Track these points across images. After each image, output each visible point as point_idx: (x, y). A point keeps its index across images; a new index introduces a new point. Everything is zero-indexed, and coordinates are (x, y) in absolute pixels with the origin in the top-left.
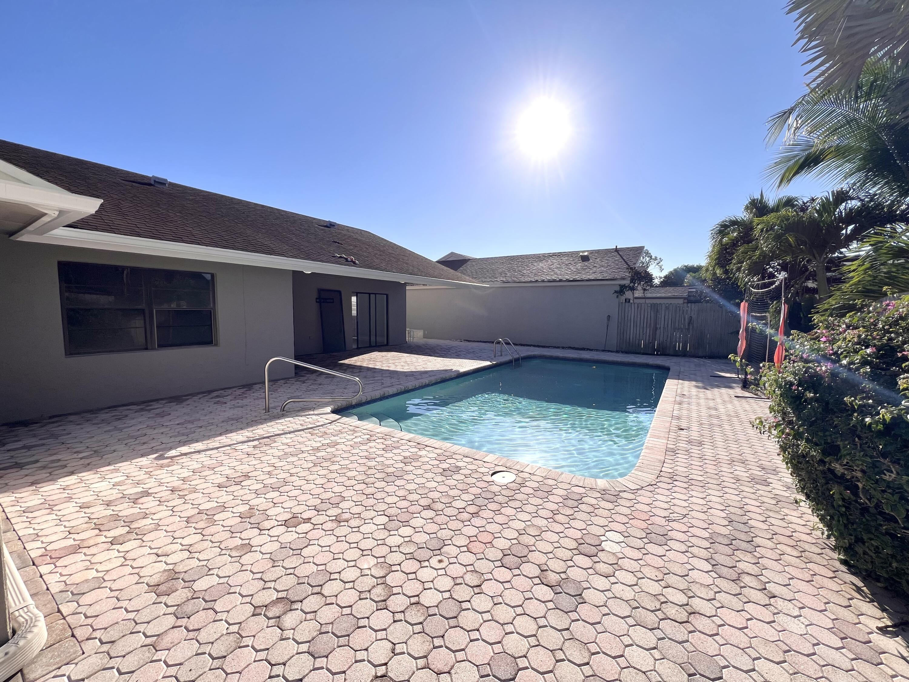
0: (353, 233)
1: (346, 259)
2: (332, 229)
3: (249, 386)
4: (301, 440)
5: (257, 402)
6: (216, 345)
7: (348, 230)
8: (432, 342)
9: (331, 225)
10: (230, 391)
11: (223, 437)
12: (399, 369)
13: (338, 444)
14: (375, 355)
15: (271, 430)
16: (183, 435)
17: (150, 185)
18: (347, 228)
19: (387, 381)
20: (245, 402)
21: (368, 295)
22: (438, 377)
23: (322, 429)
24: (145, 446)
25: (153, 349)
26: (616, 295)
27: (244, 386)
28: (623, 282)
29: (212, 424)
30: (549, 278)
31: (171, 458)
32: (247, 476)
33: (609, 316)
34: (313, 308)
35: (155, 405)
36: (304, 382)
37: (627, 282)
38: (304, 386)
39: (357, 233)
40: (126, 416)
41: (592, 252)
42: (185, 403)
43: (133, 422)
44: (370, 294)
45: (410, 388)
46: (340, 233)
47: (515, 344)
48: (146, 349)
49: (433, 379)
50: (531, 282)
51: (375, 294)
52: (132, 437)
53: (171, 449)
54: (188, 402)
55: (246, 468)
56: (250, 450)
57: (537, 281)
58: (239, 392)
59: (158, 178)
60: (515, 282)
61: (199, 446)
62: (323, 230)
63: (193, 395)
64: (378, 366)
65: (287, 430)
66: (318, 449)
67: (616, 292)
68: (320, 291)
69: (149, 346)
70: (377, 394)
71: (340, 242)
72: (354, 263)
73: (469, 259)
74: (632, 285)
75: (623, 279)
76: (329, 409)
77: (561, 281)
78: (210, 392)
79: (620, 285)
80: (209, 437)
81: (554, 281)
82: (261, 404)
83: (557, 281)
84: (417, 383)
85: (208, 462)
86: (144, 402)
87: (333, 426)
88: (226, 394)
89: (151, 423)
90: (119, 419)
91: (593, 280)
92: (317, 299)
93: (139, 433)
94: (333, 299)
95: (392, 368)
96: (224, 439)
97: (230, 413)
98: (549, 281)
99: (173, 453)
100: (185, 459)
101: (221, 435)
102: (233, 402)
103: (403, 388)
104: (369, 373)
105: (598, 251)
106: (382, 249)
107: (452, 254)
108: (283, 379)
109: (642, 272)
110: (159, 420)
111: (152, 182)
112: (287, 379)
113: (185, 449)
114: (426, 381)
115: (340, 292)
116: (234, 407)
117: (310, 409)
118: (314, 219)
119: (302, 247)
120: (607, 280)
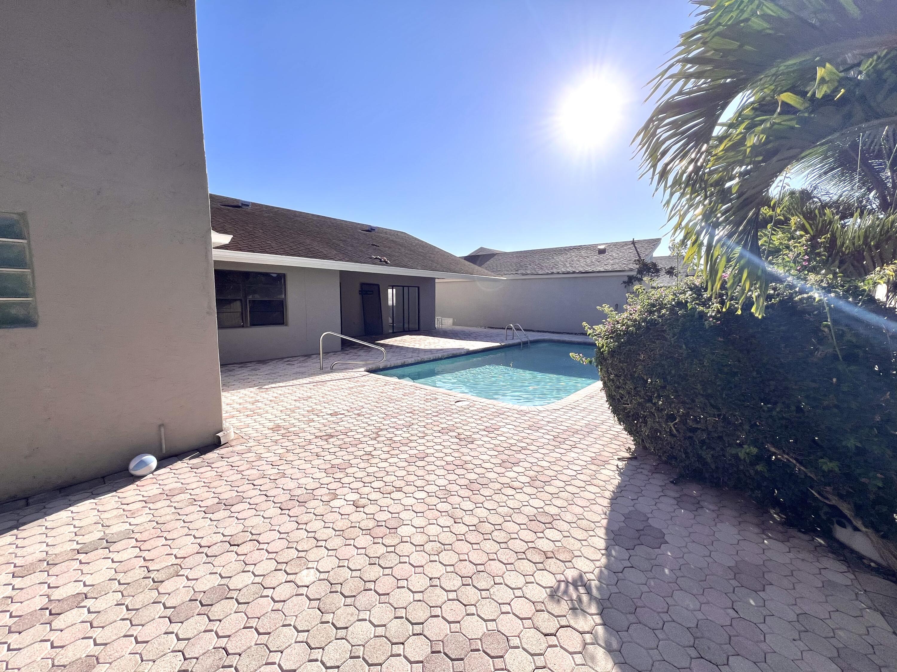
0: (390, 235)
1: (380, 260)
2: (373, 232)
3: (308, 356)
4: (342, 383)
5: (315, 365)
6: (286, 325)
7: (386, 232)
8: (458, 328)
9: (372, 229)
10: (296, 358)
11: (295, 381)
12: (422, 347)
13: (365, 386)
14: (407, 338)
15: (323, 378)
16: (271, 379)
17: (239, 207)
18: (385, 231)
19: (410, 355)
20: (306, 364)
21: (401, 288)
22: (450, 353)
23: (356, 379)
24: (250, 383)
25: (247, 327)
26: (624, 285)
27: (305, 356)
28: (631, 273)
29: (287, 375)
30: (563, 270)
31: (266, 389)
32: (310, 397)
33: (617, 305)
34: (356, 299)
35: (249, 365)
36: (347, 354)
37: (634, 273)
38: (347, 357)
39: (394, 235)
40: (234, 370)
41: (610, 245)
42: (268, 364)
43: (239, 373)
44: (403, 287)
45: (426, 360)
46: (379, 236)
47: (525, 330)
48: (243, 327)
49: (446, 354)
50: (548, 274)
51: (408, 287)
52: (242, 379)
53: (265, 385)
54: (270, 364)
55: (309, 395)
56: (312, 387)
57: (552, 273)
58: (302, 359)
59: (245, 202)
60: (533, 274)
61: (281, 384)
62: (364, 234)
63: (272, 360)
64: (406, 345)
65: (334, 379)
66: (352, 388)
67: (624, 282)
68: (362, 284)
69: (245, 326)
70: (399, 362)
71: (378, 245)
72: (386, 262)
73: (497, 254)
74: (639, 276)
75: (631, 270)
76: (363, 369)
77: (574, 273)
78: (283, 358)
79: (628, 276)
80: (286, 381)
81: (568, 273)
82: (318, 365)
83: (571, 273)
84: (432, 357)
85: (287, 391)
86: (242, 363)
87: (364, 378)
88: (293, 360)
89: (250, 373)
90: (231, 371)
91: (604, 272)
92: (359, 291)
93: (245, 377)
94: (373, 291)
95: (417, 346)
96: (295, 382)
97: (298, 370)
98: (564, 273)
99: (266, 387)
100: (274, 389)
101: (293, 380)
102: (299, 364)
103: (419, 359)
104: (398, 350)
105: (615, 245)
106: (413, 249)
107: (481, 248)
108: (332, 352)
109: (649, 264)
110: (254, 372)
111: (240, 205)
112: (335, 352)
113: (273, 385)
114: (440, 355)
115: (378, 286)
116: (300, 367)
117: (350, 369)
118: (359, 224)
119: (347, 251)
120: (616, 271)
